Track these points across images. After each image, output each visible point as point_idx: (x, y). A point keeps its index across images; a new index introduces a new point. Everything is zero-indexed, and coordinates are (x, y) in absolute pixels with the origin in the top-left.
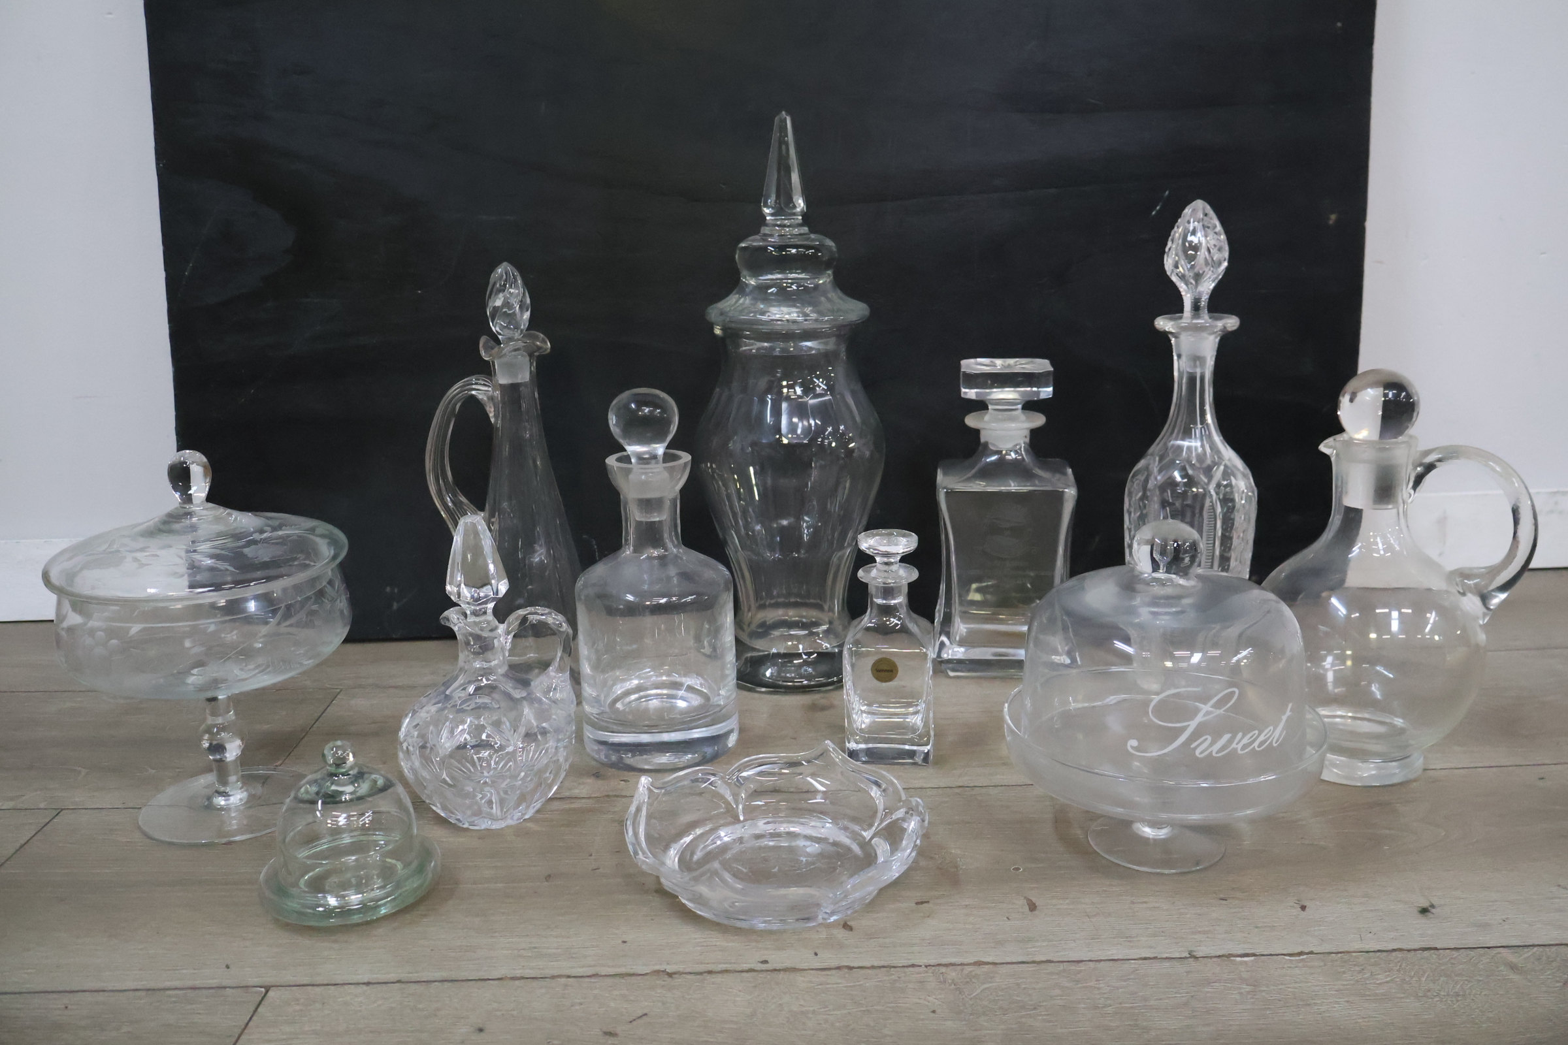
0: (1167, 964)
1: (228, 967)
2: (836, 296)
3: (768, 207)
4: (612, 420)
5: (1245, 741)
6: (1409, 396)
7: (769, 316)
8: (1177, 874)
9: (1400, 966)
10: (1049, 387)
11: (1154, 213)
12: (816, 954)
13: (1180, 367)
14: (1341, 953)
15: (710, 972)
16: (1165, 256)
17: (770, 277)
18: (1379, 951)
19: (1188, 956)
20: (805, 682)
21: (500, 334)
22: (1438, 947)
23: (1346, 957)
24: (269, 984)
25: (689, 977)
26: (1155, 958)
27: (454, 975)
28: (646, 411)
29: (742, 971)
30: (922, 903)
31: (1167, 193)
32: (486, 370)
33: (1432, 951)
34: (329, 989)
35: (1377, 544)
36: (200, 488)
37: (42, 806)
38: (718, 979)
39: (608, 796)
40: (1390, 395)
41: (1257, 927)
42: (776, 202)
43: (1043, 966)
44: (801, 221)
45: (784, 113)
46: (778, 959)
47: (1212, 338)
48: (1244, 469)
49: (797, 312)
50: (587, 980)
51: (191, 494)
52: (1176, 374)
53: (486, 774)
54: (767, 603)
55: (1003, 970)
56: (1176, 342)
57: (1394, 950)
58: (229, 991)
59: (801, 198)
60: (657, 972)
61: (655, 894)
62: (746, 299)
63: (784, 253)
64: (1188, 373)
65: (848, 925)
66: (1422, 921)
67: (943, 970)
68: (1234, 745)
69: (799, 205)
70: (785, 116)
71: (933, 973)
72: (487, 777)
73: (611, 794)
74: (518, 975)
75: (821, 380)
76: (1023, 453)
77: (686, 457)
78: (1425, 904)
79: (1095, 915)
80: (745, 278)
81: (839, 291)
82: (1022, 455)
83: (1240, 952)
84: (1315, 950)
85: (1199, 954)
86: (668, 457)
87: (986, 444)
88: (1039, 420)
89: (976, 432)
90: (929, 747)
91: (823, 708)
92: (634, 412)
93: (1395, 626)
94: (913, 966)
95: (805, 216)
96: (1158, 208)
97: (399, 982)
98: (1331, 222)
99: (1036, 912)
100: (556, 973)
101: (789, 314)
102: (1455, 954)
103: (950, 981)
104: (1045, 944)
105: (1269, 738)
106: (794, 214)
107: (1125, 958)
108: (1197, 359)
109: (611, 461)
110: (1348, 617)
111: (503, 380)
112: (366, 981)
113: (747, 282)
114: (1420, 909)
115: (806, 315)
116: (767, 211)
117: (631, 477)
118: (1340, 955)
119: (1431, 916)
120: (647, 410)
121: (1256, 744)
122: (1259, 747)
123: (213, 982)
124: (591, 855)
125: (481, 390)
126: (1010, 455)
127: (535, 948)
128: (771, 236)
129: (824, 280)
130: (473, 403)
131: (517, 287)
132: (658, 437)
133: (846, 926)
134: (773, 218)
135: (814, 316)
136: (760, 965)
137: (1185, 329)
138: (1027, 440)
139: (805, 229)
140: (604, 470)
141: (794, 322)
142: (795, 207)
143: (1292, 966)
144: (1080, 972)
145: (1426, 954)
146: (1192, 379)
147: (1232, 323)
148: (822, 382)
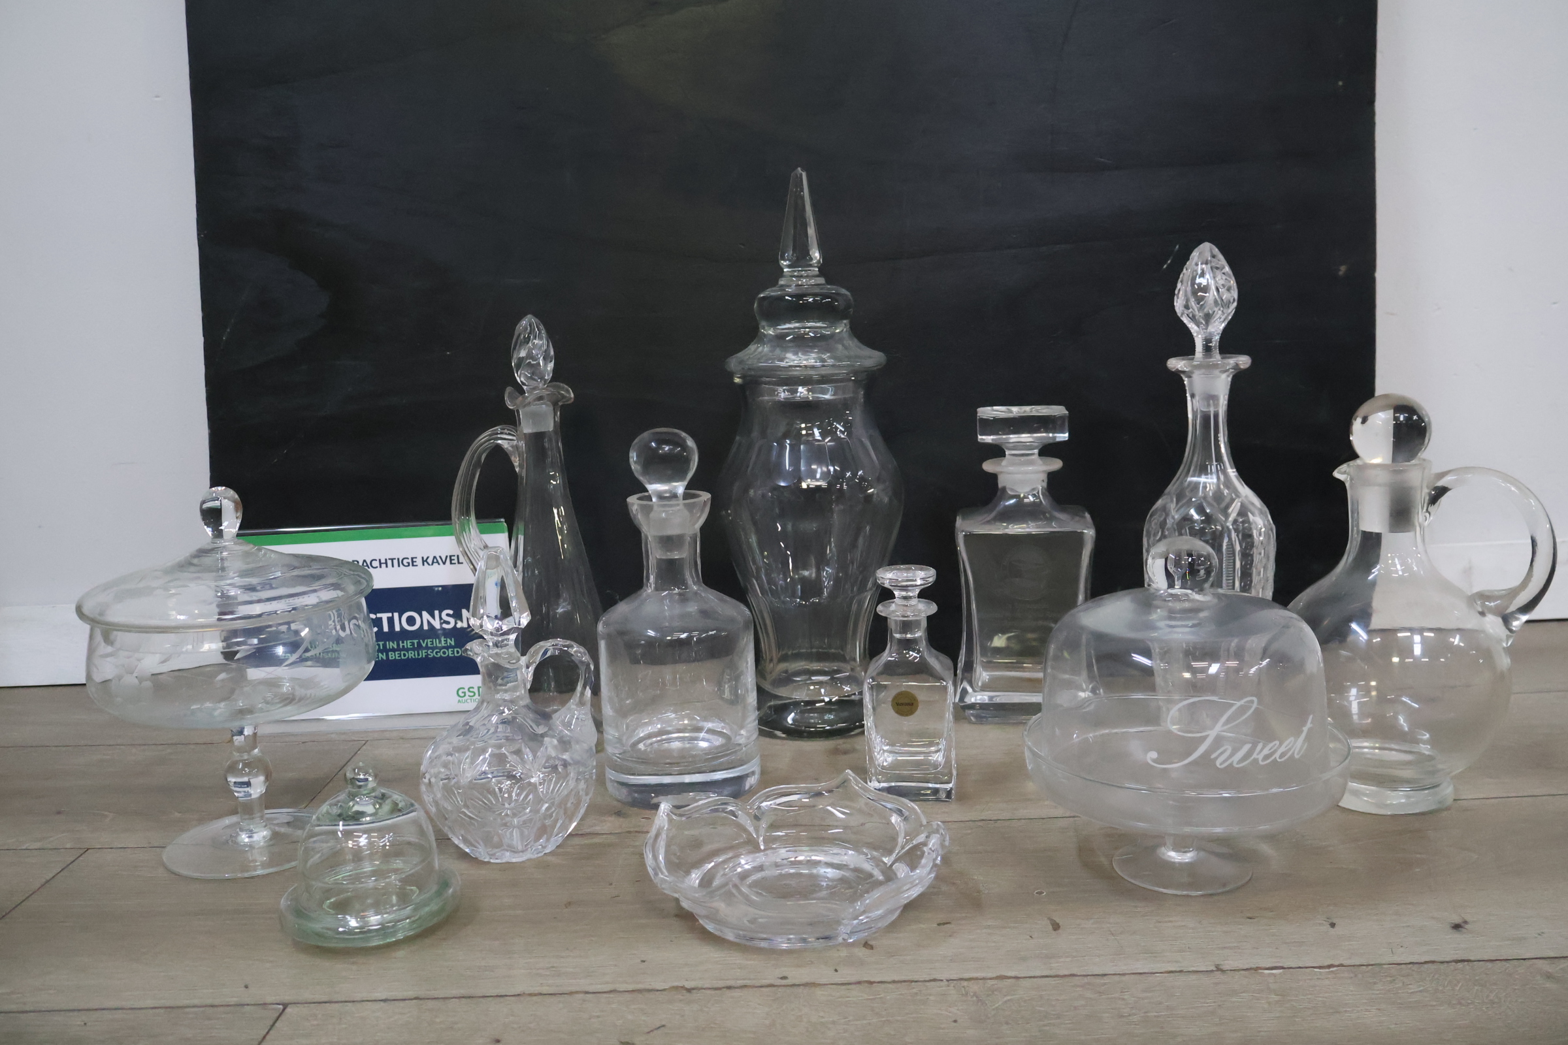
0: (1194, 977)
1: (246, 987)
2: (852, 344)
3: (785, 260)
4: (633, 456)
5: (1266, 751)
6: (1421, 419)
7: (787, 362)
8: (1202, 896)
9: (1433, 976)
10: (1064, 433)
11: (1165, 266)
12: (836, 971)
13: (1193, 406)
14: (1372, 965)
15: (729, 988)
16: (1175, 297)
17: (787, 326)
18: (1411, 963)
19: (1215, 969)
20: (828, 728)
21: (525, 385)
22: (1472, 958)
23: (1377, 969)
24: (286, 1002)
25: (709, 992)
26: (1181, 971)
27: (471, 992)
29: (761, 987)
30: (944, 924)
31: (1177, 247)
32: (510, 419)
33: (1466, 963)
34: (347, 1006)
35: (1395, 566)
36: (231, 523)
37: (68, 846)
38: (736, 993)
39: (629, 832)
40: (1402, 418)
41: (1286, 943)
42: (792, 255)
43: (1067, 979)
44: (818, 273)
45: (799, 169)
46: (798, 975)
47: (1224, 376)
48: (1262, 506)
49: (814, 358)
50: (605, 995)
51: (222, 530)
52: (1190, 416)
53: (507, 806)
54: (790, 653)
55: (1023, 983)
56: (1189, 382)
57: (1426, 962)
58: (247, 1008)
59: (818, 251)
60: (676, 988)
61: (675, 918)
62: (764, 347)
63: (801, 302)
64: (1202, 411)
65: (869, 945)
66: (1456, 936)
67: (965, 983)
68: (1255, 756)
69: (816, 257)
70: (801, 171)
71: (954, 987)
72: (508, 809)
73: (632, 830)
74: (536, 992)
76: (1041, 496)
77: (706, 496)
78: (1457, 920)
79: (1121, 933)
80: (764, 328)
81: (856, 340)
82: (1039, 498)
83: (1268, 966)
84: (1346, 962)
85: (1225, 968)
86: (686, 496)
87: (1004, 489)
88: (1056, 464)
89: (994, 477)
90: (951, 785)
91: (845, 752)
92: (655, 450)
93: (1417, 650)
94: (935, 980)
95: (821, 267)
96: (1169, 262)
97: (416, 998)
98: (1341, 273)
99: (1060, 931)
100: (573, 989)
101: (807, 360)
102: (1489, 965)
103: (972, 994)
104: (1068, 959)
105: (1290, 749)
106: (811, 266)
107: (1151, 971)
108: (1211, 398)
109: (633, 501)
110: (1369, 641)
111: (527, 428)
112: (384, 998)
113: (765, 332)
114: (1453, 925)
115: (823, 360)
116: (784, 263)
117: (652, 515)
118: (1370, 967)
119: (1463, 929)
120: (667, 448)
121: (1277, 755)
122: (1280, 757)
123: (234, 1000)
124: (611, 884)
125: (506, 441)
126: (1028, 498)
127: (553, 967)
128: (789, 286)
129: (841, 329)
130: (498, 453)
131: (541, 338)
132: (678, 475)
133: (867, 945)
134: (790, 270)
135: (830, 362)
136: (780, 980)
137: (1198, 367)
138: (1045, 485)
139: (821, 280)
140: (625, 509)
141: (813, 367)
142: (811, 259)
143: (1322, 977)
144: (1105, 984)
145: (1460, 965)
146: (1206, 419)
147: (1244, 361)
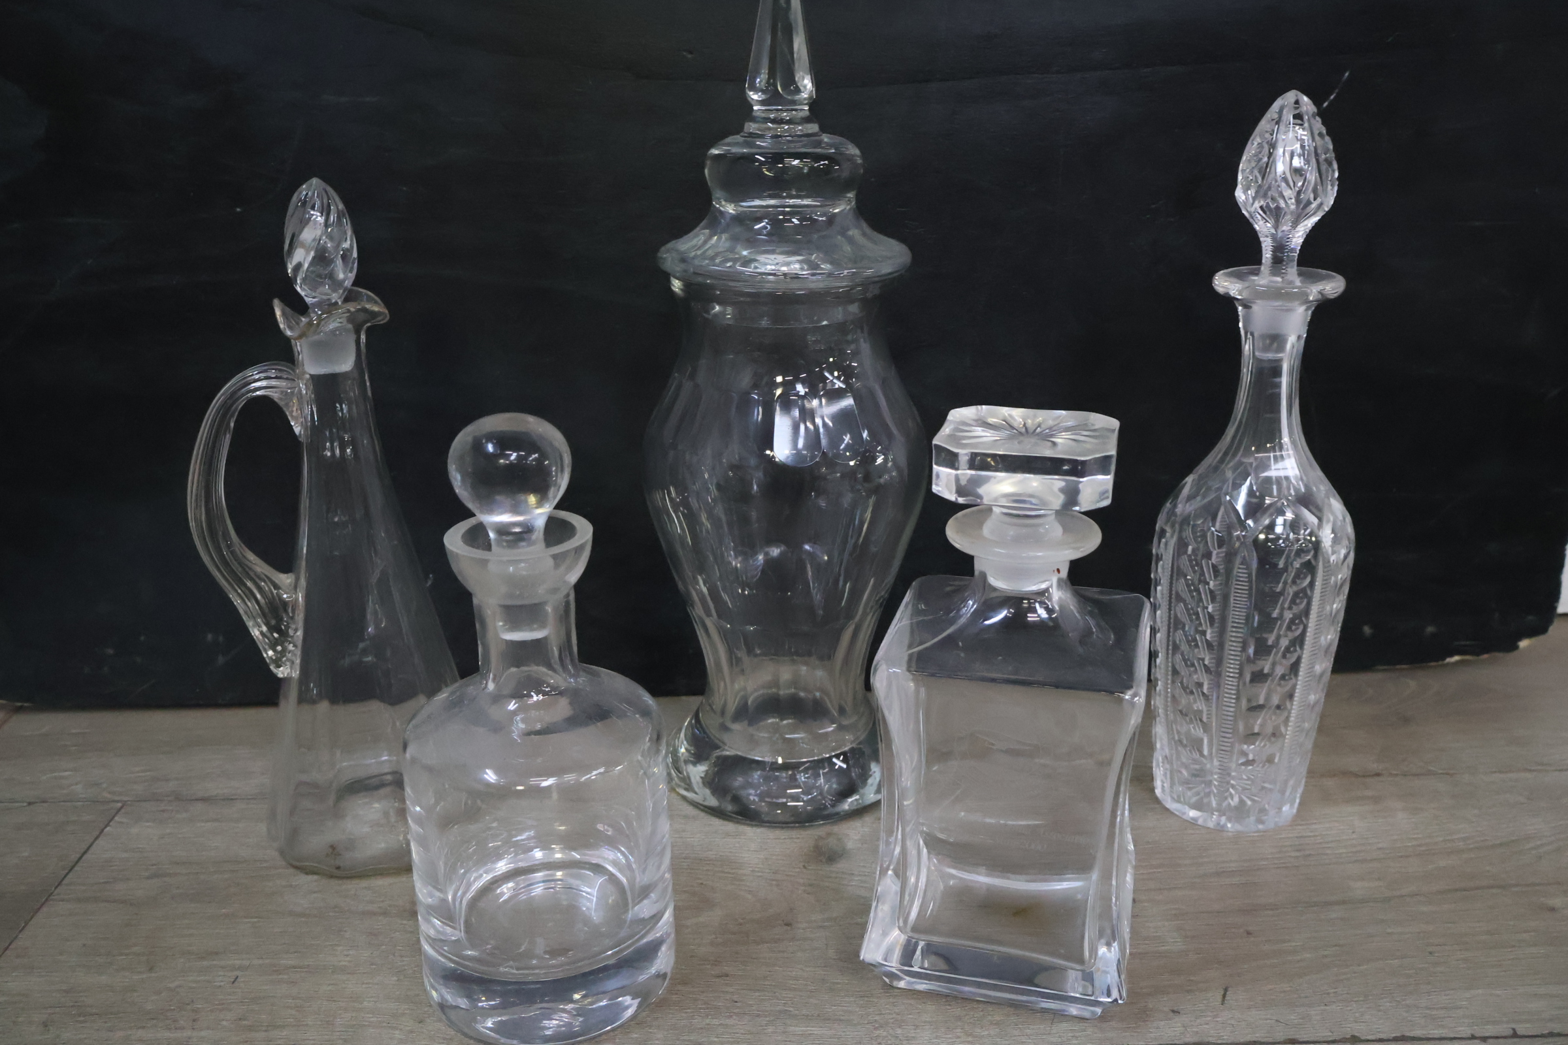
2: (858, 232)
3: (756, 90)
7: (756, 268)
17: (757, 202)
21: (310, 297)
28: (513, 458)
42: (768, 82)
44: (807, 113)
49: (800, 262)
59: (809, 77)
62: (719, 239)
63: (780, 165)
69: (805, 87)
75: (836, 374)
77: (586, 529)
80: (719, 203)
81: (864, 225)
92: (493, 458)
95: (813, 104)
101: (788, 264)
106: (794, 102)
109: (452, 536)
113: (721, 208)
115: (813, 266)
116: (754, 96)
120: (514, 456)
128: (761, 137)
129: (842, 207)
132: (534, 496)
134: (763, 108)
135: (826, 267)
139: (813, 128)
141: (796, 277)
142: (798, 91)
148: (838, 378)
